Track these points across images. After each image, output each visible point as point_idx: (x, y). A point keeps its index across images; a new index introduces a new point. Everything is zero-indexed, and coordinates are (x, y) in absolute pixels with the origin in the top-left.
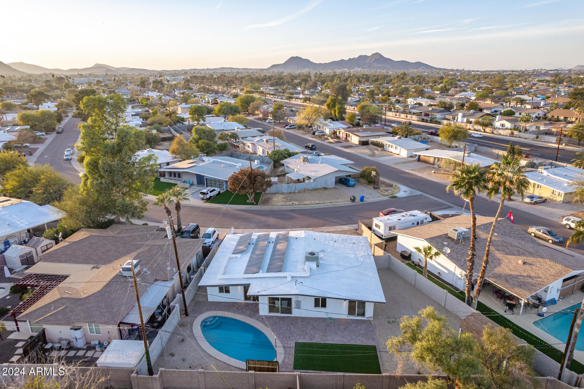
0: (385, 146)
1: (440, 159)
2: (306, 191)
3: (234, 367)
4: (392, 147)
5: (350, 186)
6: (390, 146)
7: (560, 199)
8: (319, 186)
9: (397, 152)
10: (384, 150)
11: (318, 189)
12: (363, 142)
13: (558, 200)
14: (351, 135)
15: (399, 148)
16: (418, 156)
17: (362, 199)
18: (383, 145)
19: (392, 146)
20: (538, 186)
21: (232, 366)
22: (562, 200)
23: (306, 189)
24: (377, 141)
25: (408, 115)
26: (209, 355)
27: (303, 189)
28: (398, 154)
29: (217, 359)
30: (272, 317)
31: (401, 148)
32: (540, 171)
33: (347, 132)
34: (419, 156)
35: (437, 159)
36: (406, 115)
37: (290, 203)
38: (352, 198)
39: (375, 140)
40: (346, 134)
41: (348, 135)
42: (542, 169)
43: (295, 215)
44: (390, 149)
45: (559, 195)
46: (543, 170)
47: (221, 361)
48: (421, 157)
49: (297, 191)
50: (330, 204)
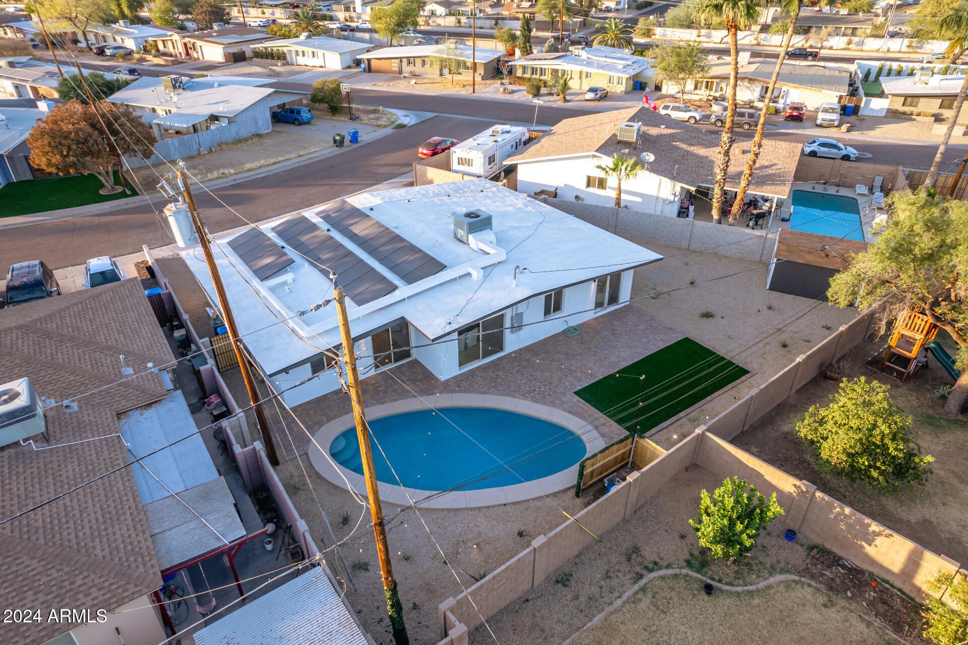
0: (288, 56)
1: (412, 60)
2: (224, 146)
3: (533, 499)
4: (304, 55)
5: (304, 123)
6: (301, 53)
7: (620, 89)
8: (244, 133)
9: (318, 62)
10: (287, 64)
11: (246, 140)
12: (234, 54)
13: (619, 92)
14: (199, 43)
15: (320, 52)
16: (366, 62)
17: (355, 138)
18: (284, 53)
19: (303, 52)
20: (587, 75)
21: (528, 500)
22: (624, 89)
23: (222, 143)
24: (266, 48)
25: (266, 10)
26: (449, 510)
27: (216, 144)
28: (322, 67)
29: (480, 508)
30: (472, 373)
31: (327, 53)
32: (577, 53)
33: (187, 40)
34: (369, 60)
35: (405, 61)
36: (260, 10)
37: (215, 174)
38: (338, 138)
39: (260, 46)
40: (185, 44)
41: (189, 45)
42: (579, 49)
43: (252, 192)
44: (301, 60)
45: (618, 83)
46: (580, 51)
47: (493, 506)
48: (373, 63)
49: (204, 151)
50: (301, 159)
